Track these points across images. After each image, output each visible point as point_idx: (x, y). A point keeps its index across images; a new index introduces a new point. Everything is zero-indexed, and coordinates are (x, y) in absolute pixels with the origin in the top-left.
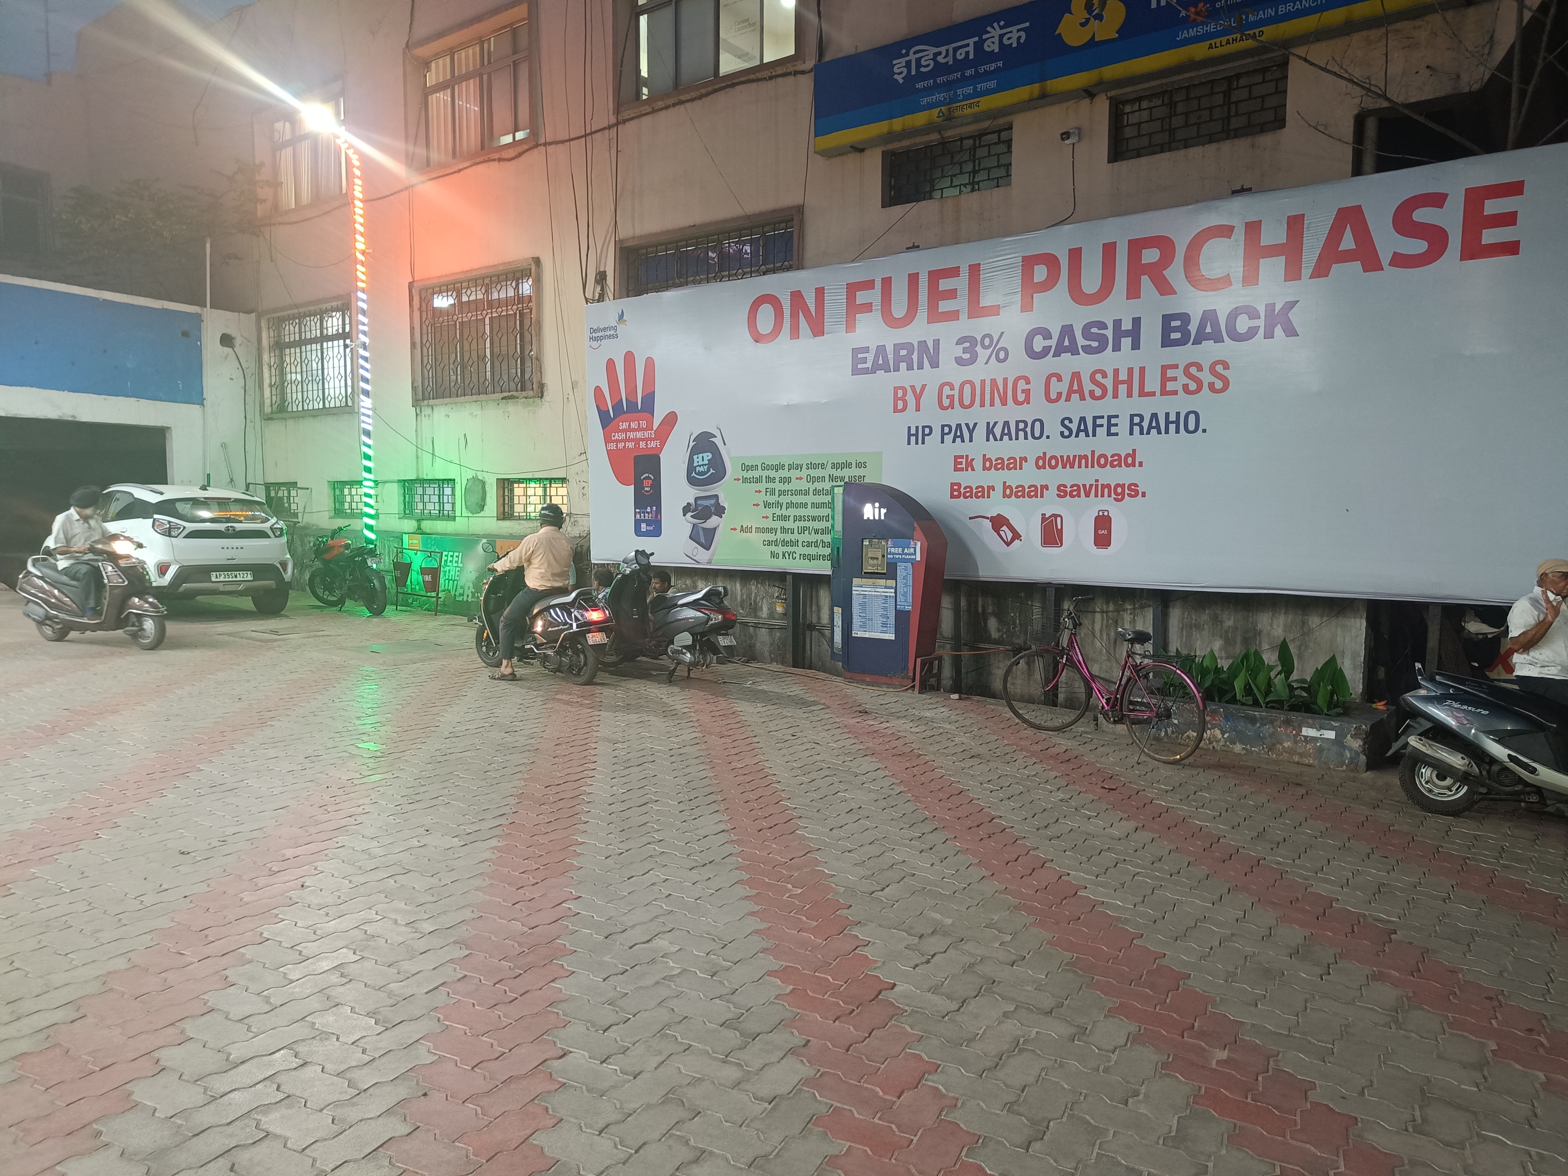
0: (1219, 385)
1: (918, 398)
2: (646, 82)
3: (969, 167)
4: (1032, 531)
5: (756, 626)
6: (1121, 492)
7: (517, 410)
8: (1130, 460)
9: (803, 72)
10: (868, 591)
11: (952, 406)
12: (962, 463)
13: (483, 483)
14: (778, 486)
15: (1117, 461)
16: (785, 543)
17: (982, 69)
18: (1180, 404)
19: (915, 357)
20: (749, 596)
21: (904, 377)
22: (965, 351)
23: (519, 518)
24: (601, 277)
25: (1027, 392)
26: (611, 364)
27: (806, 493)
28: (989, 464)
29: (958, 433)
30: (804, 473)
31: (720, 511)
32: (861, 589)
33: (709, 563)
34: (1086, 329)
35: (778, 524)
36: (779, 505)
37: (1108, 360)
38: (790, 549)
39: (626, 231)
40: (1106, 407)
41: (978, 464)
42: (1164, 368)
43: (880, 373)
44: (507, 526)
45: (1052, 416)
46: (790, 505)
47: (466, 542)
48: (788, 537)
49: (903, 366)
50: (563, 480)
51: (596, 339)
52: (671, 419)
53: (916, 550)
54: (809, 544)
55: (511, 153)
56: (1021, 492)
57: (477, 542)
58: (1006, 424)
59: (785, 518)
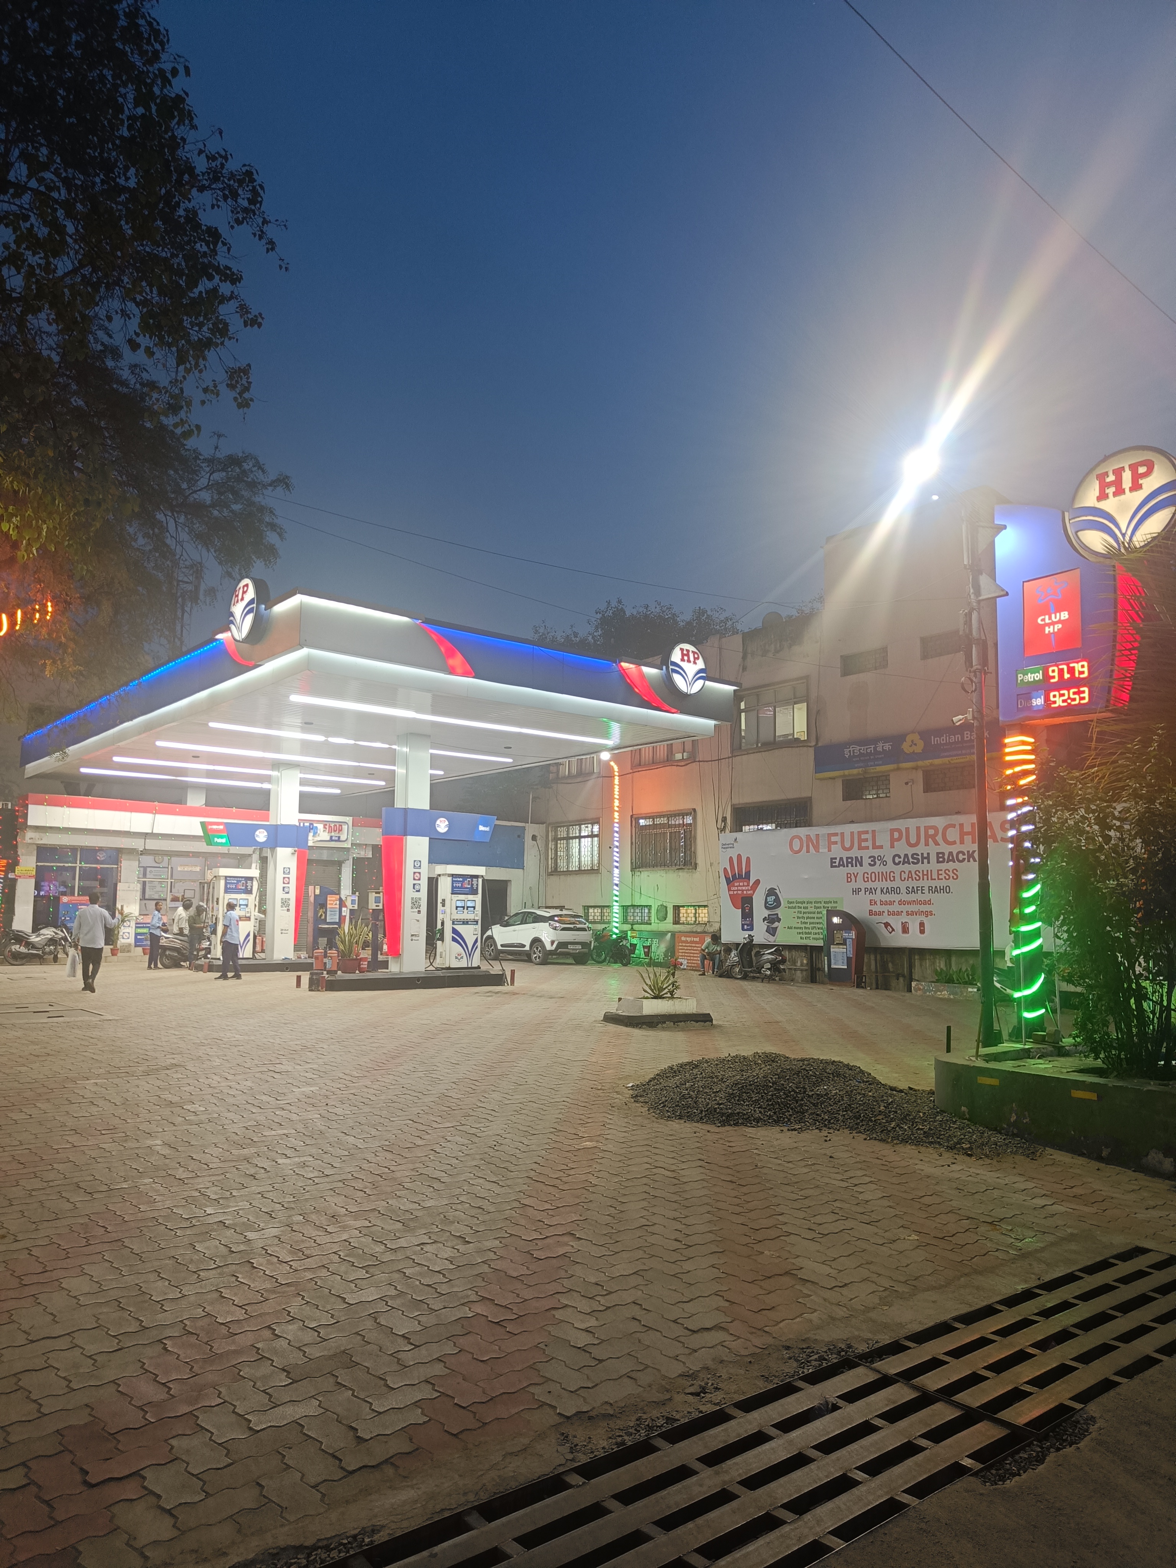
0: (955, 877)
1: (856, 877)
2: (744, 738)
3: (875, 788)
4: (898, 928)
5: (795, 970)
6: (928, 914)
7: (683, 875)
8: (929, 902)
9: (810, 747)
10: (837, 950)
11: (868, 881)
12: (873, 902)
13: (666, 907)
14: (803, 910)
15: (925, 903)
16: (806, 933)
17: (876, 757)
18: (943, 883)
19: (854, 862)
20: (792, 957)
21: (850, 869)
22: (872, 861)
23: (683, 924)
24: (724, 819)
25: (894, 877)
26: (731, 859)
27: (814, 913)
28: (882, 903)
29: (871, 891)
30: (813, 905)
31: (779, 920)
32: (834, 949)
33: (775, 942)
34: (913, 855)
35: (803, 926)
36: (803, 918)
37: (919, 867)
38: (808, 936)
39: (736, 801)
40: (920, 883)
41: (878, 903)
42: (938, 871)
43: (841, 867)
44: (678, 927)
45: (903, 886)
46: (807, 918)
47: (661, 935)
48: (807, 931)
49: (850, 865)
50: (705, 906)
51: (724, 848)
52: (757, 882)
53: (853, 935)
54: (816, 934)
55: (683, 763)
56: (894, 914)
57: (666, 934)
58: (888, 888)
59: (806, 923)
